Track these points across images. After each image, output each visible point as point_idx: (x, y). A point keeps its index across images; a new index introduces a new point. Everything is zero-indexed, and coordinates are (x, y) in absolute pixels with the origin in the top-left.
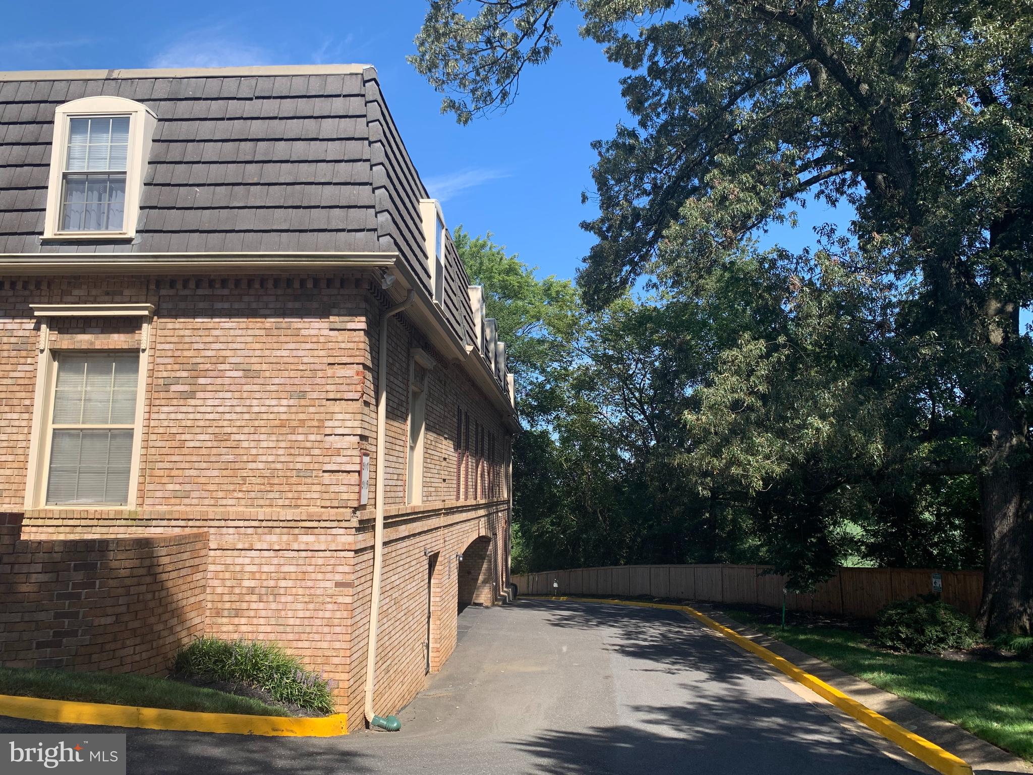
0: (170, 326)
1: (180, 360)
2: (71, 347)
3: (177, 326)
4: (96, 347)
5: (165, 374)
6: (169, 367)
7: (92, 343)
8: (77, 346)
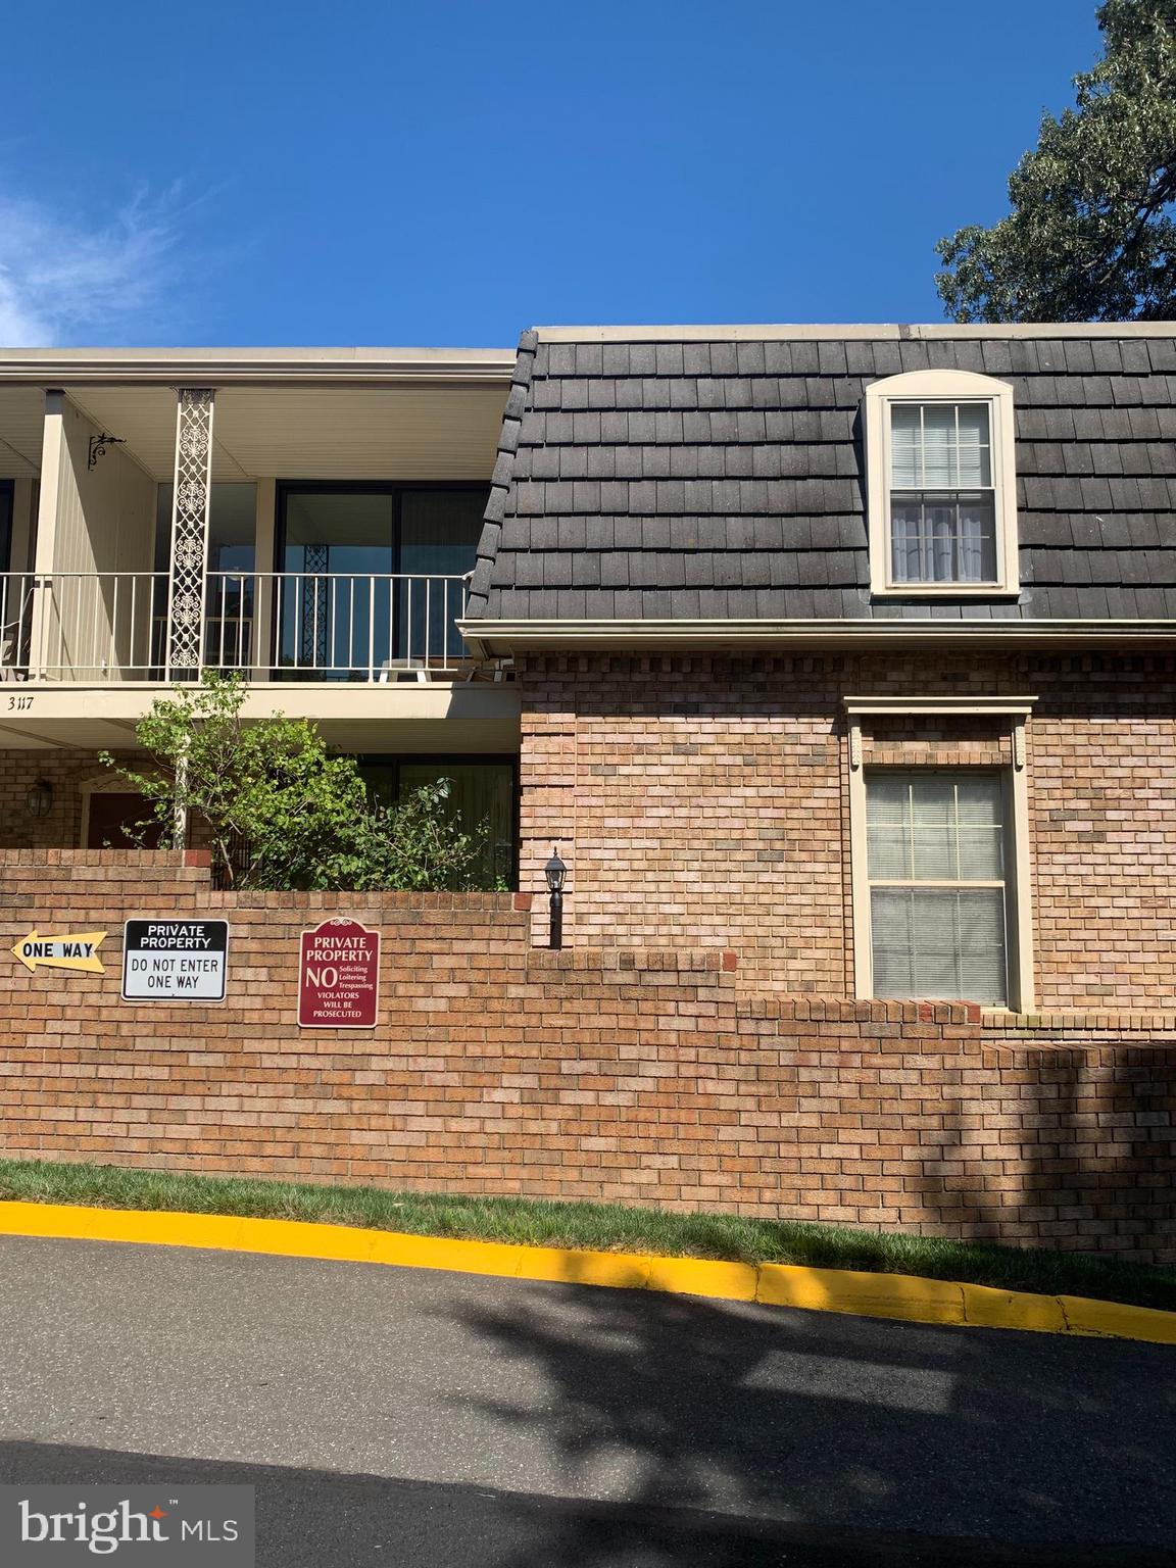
0: (1051, 729)
1: (1073, 783)
2: (900, 761)
3: (1063, 729)
4: (939, 763)
5: (1052, 805)
6: (1057, 793)
7: (930, 756)
8: (909, 760)
